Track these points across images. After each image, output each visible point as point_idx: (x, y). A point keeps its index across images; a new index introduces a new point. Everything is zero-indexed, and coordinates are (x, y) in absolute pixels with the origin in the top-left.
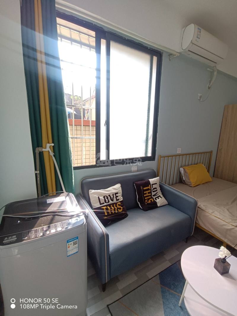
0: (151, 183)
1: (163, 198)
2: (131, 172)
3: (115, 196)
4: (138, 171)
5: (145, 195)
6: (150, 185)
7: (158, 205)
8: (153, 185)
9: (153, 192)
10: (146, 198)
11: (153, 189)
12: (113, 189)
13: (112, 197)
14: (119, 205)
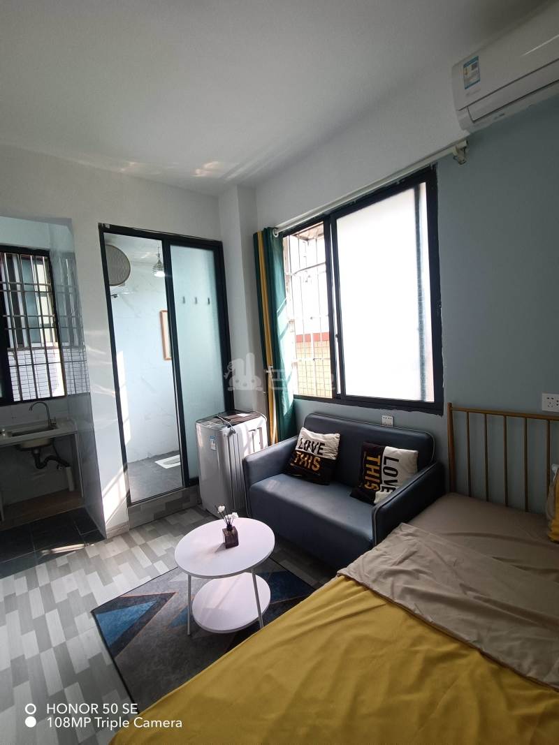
5: (369, 472)
7: (376, 500)
8: (388, 462)
9: (386, 473)
10: (367, 478)
14: (317, 460)
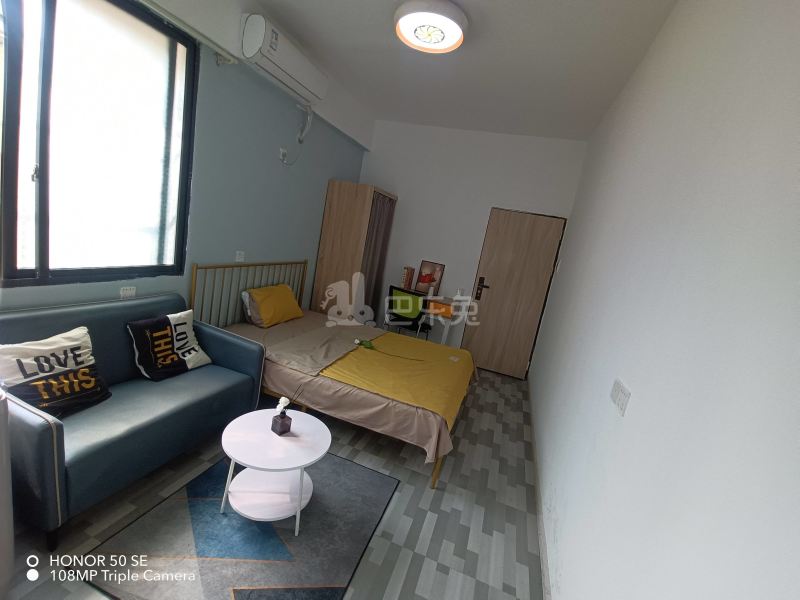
0: (173, 323)
1: (201, 351)
2: (117, 299)
3: (70, 355)
4: (137, 297)
5: (156, 350)
6: (168, 327)
7: (189, 366)
8: (178, 328)
9: (178, 340)
10: (159, 355)
11: (178, 335)
12: (63, 340)
13: (62, 357)
14: (84, 374)
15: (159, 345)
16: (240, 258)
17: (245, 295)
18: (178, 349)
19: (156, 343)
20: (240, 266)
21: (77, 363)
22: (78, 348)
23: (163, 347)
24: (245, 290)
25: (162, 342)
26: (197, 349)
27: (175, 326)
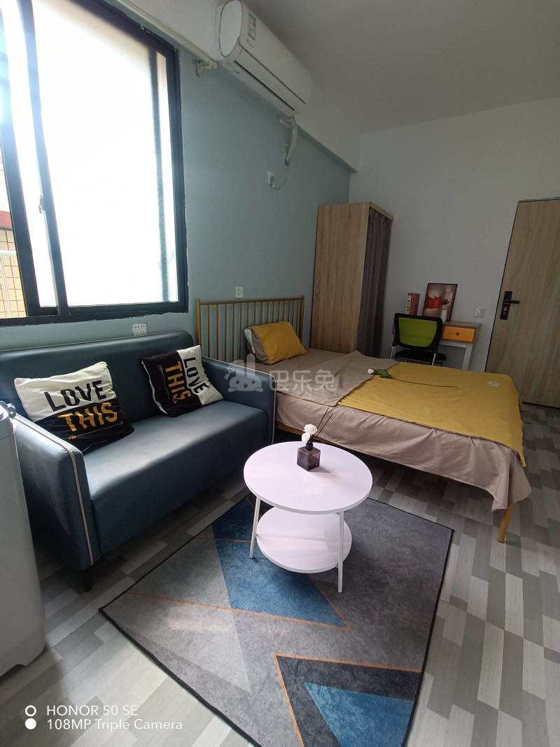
0: (183, 358)
1: (212, 386)
2: (132, 336)
3: (93, 388)
4: (149, 334)
5: (170, 385)
6: (179, 362)
7: (203, 402)
9: (190, 376)
10: (173, 391)
11: (189, 370)
12: (85, 374)
13: (86, 390)
14: (107, 408)
15: (172, 381)
16: (239, 294)
17: (248, 332)
18: (191, 385)
19: (170, 378)
20: (240, 302)
21: (100, 397)
22: (99, 382)
23: (176, 383)
24: (248, 328)
25: (175, 377)
26: (208, 384)
27: (186, 361)
